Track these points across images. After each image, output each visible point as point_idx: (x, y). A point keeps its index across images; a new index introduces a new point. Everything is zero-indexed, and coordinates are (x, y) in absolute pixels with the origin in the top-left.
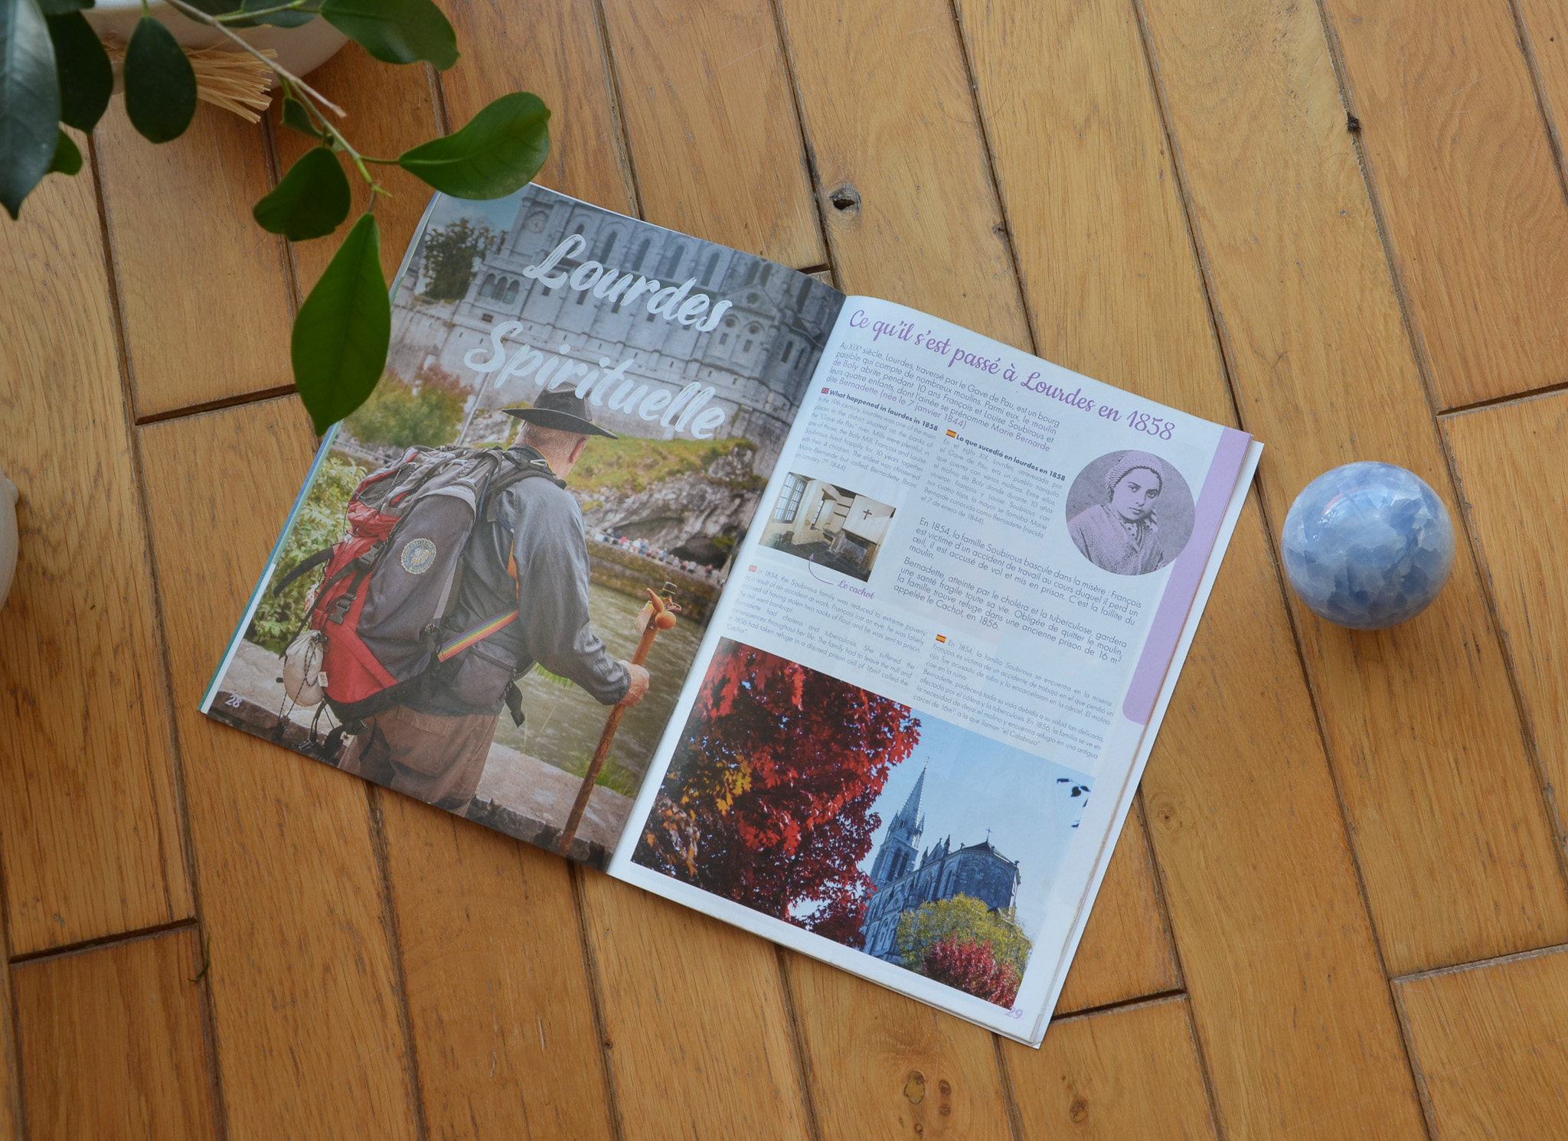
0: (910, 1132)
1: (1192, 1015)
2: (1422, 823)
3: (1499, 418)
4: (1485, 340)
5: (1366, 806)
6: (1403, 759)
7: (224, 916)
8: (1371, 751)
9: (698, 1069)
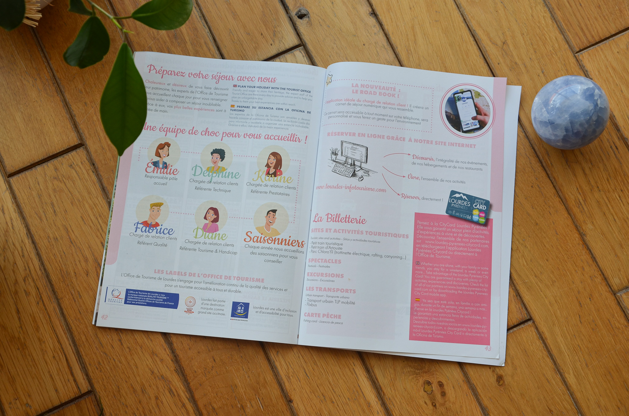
0: (431, 407)
1: (537, 328)
2: (612, 226)
3: (602, 49)
4: (588, 18)
5: (587, 224)
6: (597, 201)
7: (104, 386)
8: (583, 200)
9: (333, 402)
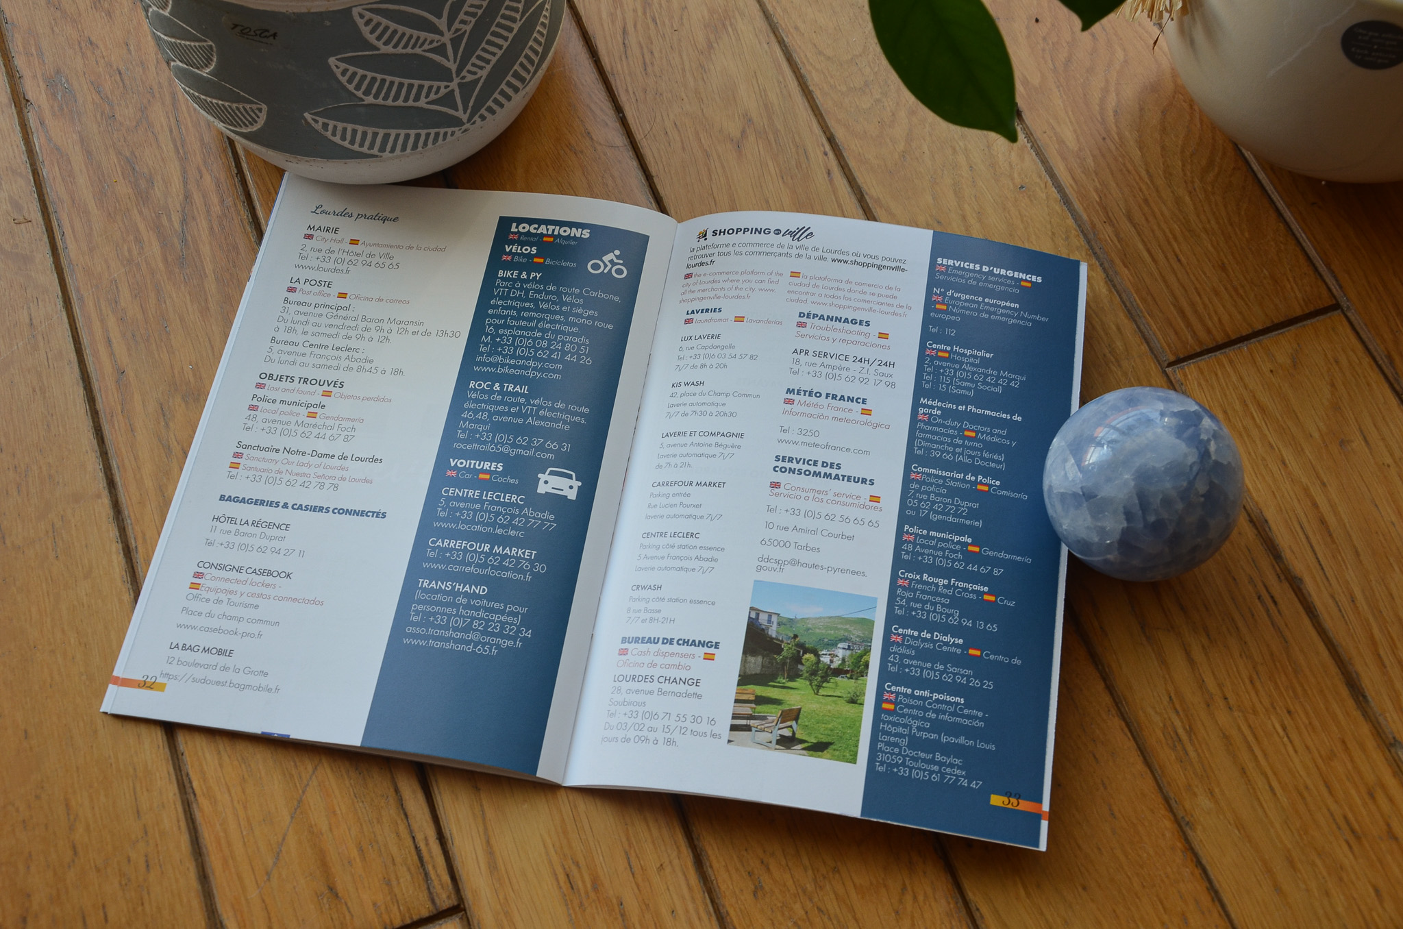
2: (1265, 806)
3: (1231, 362)
4: (1196, 289)
6: (1224, 734)
8: (1185, 729)
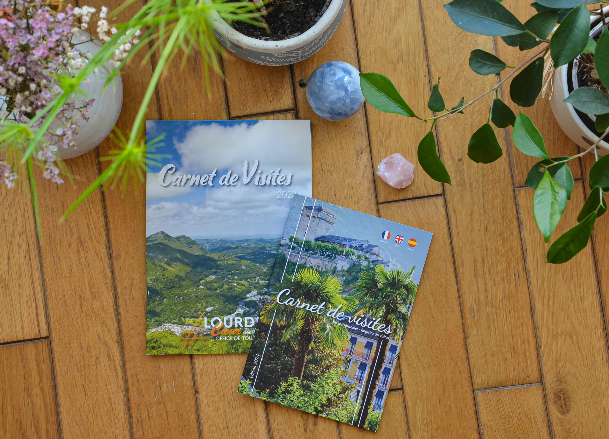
0: (302, 430)
1: (404, 398)
2: (492, 337)
5: (472, 329)
6: (488, 314)
7: (60, 336)
8: (477, 309)
9: (229, 403)
